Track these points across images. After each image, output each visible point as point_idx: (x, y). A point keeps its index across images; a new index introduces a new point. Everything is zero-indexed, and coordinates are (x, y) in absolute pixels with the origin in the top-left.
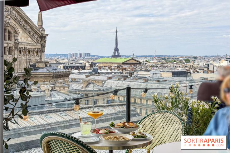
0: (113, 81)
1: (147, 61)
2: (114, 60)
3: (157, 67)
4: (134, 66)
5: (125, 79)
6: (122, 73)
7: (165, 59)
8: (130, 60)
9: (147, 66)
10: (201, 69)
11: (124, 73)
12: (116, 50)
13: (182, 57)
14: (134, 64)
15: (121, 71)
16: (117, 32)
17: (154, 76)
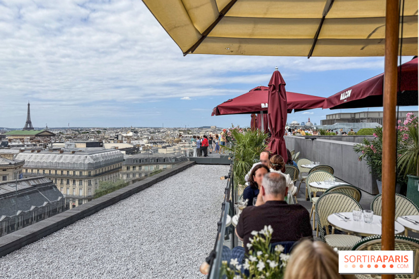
0: (26, 154)
1: (60, 133)
2: (27, 132)
3: (71, 138)
4: (48, 137)
5: (39, 152)
6: (35, 145)
7: (78, 131)
8: (43, 132)
9: (61, 138)
10: (111, 140)
11: (38, 145)
12: (29, 122)
13: (94, 128)
14: (47, 136)
15: (34, 143)
16: (29, 105)
17: (69, 147)
